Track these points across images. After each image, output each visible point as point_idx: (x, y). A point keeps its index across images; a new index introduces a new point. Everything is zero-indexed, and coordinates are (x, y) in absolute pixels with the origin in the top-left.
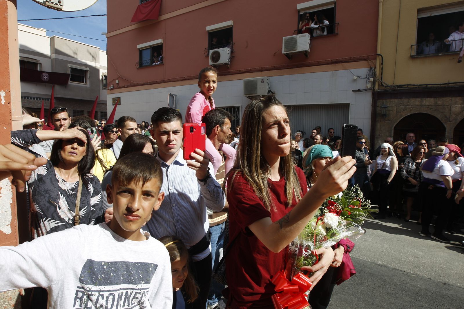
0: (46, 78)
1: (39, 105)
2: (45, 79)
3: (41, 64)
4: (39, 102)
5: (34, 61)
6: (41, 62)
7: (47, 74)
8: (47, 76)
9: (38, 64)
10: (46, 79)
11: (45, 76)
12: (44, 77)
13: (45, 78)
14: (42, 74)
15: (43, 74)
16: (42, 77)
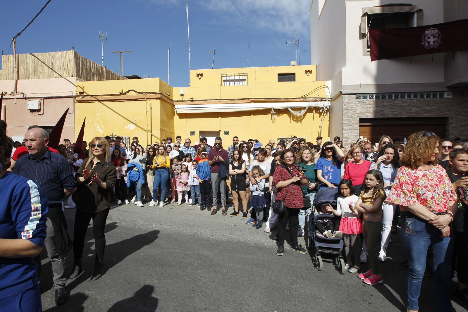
0: (434, 39)
1: (414, 110)
2: (431, 43)
3: (419, 11)
4: (414, 103)
5: (406, 9)
7: (436, 31)
8: (437, 35)
9: (413, 13)
10: (434, 42)
11: (432, 37)
12: (429, 40)
13: (431, 40)
14: (424, 31)
15: (427, 32)
16: (423, 40)
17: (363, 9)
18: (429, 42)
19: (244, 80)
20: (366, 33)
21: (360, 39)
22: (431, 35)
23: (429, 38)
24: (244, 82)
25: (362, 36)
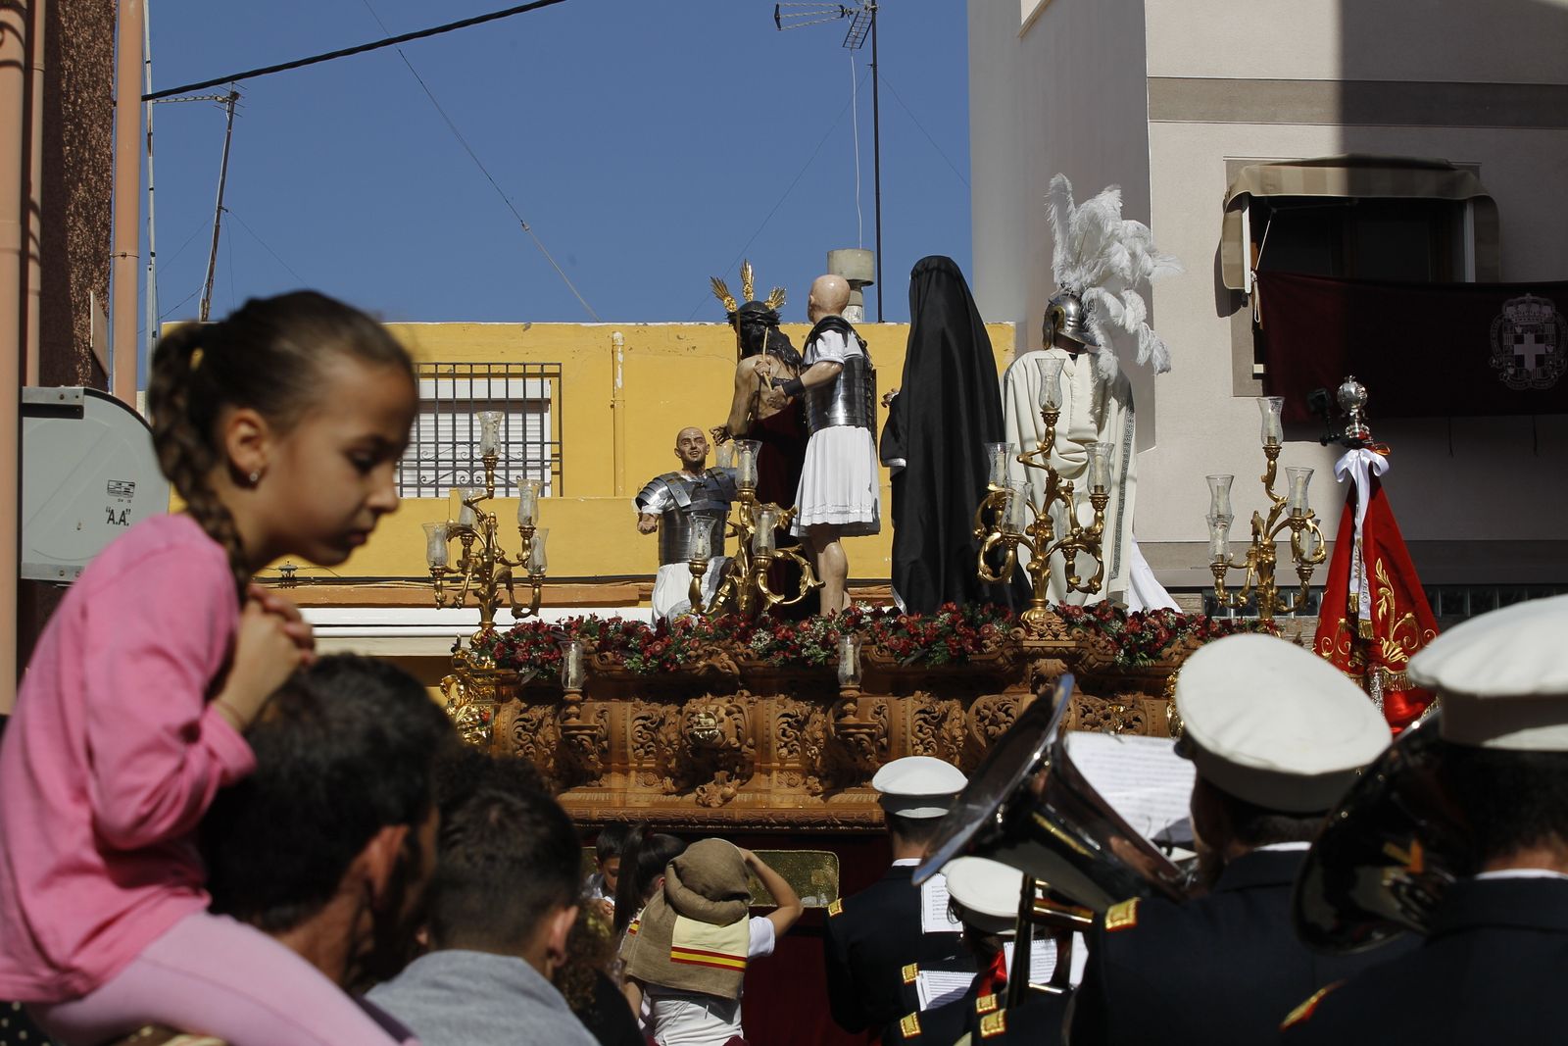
0: (1541, 349)
2: (1530, 364)
3: (1484, 202)
5: (1426, 187)
6: (1490, 183)
7: (1548, 311)
8: (1550, 330)
9: (1462, 205)
10: (1539, 360)
11: (1529, 338)
12: (1518, 350)
13: (1529, 350)
14: (1497, 309)
15: (1509, 311)
16: (1495, 345)
17: (1233, 166)
18: (1520, 360)
19: (539, 405)
20: (1248, 290)
21: (1221, 313)
22: (1527, 329)
23: (1519, 340)
24: (533, 419)
25: (1229, 301)
